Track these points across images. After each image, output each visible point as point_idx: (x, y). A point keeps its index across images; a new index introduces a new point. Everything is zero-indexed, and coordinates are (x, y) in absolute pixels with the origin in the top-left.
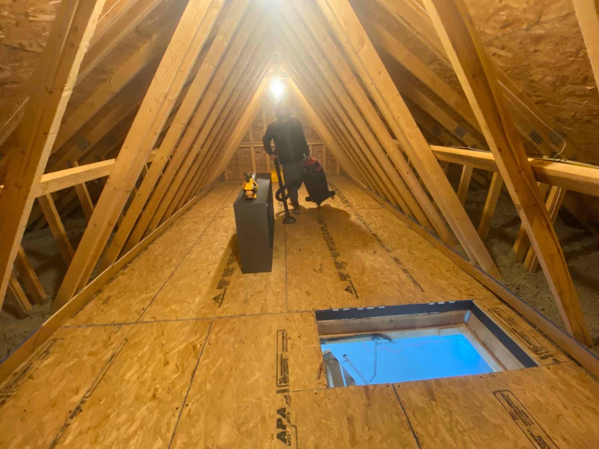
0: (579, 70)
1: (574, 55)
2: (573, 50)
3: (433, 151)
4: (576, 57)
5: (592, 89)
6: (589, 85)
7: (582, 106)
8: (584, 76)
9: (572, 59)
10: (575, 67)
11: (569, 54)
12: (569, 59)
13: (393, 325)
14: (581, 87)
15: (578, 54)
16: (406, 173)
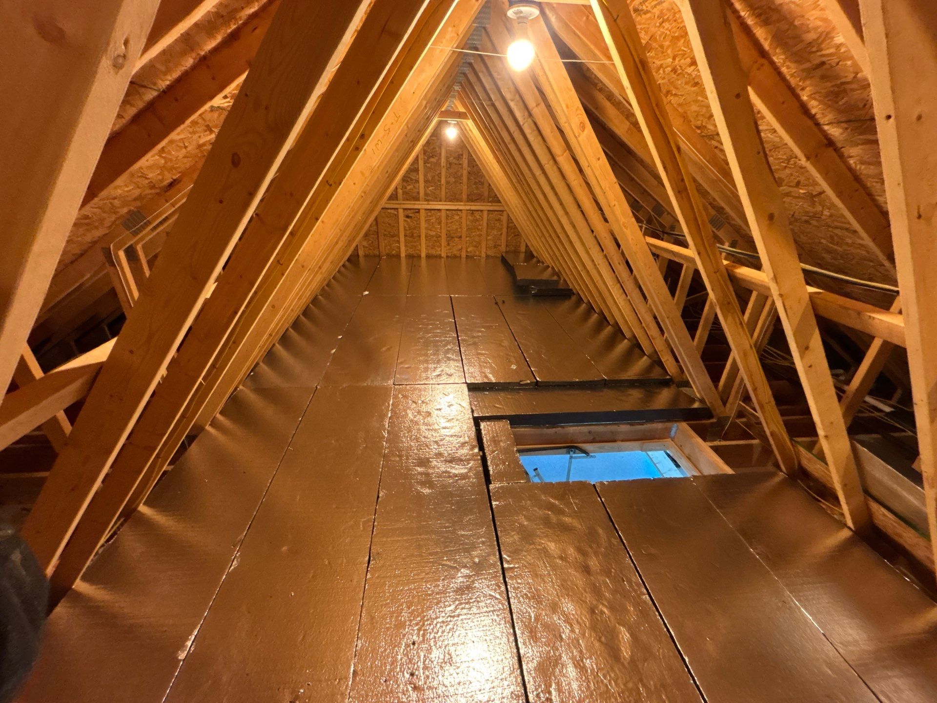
0: (792, 175)
1: (786, 162)
2: (785, 157)
3: (647, 243)
4: (788, 164)
5: (804, 193)
6: (802, 189)
7: (798, 207)
8: (796, 181)
9: (785, 165)
10: (787, 171)
11: (782, 160)
12: (782, 164)
13: (591, 438)
14: (796, 189)
15: (789, 161)
16: (617, 263)
